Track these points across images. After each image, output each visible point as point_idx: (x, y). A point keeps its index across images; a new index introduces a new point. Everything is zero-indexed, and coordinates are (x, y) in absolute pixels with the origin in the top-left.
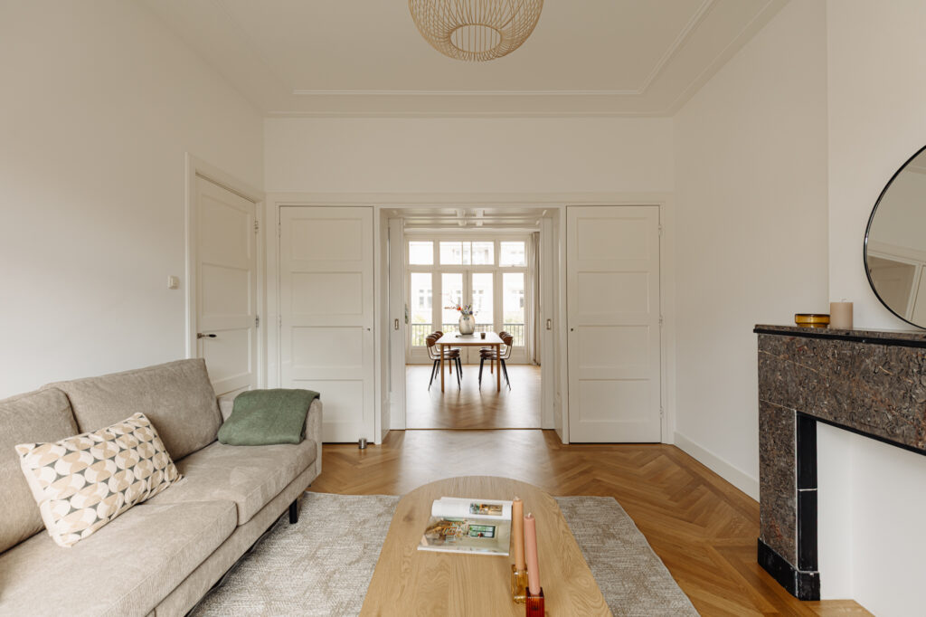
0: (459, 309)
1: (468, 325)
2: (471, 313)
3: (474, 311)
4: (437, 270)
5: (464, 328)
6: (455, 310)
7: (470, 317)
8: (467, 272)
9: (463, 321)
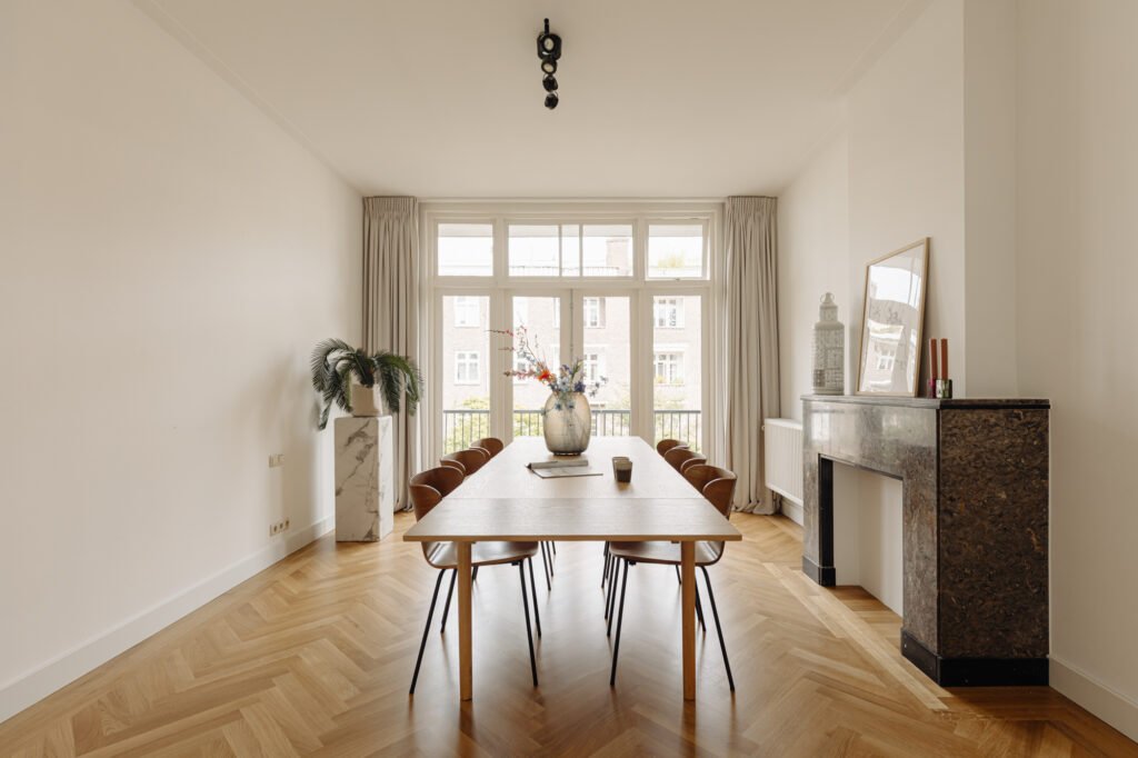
0: (545, 376)
1: (570, 425)
2: (580, 388)
3: (587, 381)
4: (501, 289)
5: (560, 433)
6: (533, 381)
7: (577, 400)
8: (572, 294)
9: (555, 414)
